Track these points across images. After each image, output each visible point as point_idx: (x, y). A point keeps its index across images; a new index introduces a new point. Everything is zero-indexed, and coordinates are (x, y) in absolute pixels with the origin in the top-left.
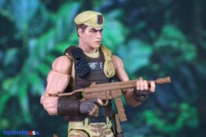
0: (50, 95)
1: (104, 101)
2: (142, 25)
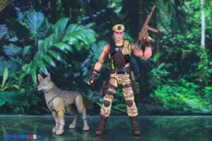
2: (107, 31)
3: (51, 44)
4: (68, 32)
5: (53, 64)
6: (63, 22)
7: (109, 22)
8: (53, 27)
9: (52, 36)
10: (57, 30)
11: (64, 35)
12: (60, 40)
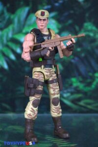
0: (26, 52)
1: (52, 48)
2: (70, 22)
3: (10, 35)
4: (28, 22)
5: (12, 57)
6: (23, 12)
7: (72, 12)
8: (12, 17)
9: (11, 27)
10: (16, 20)
11: (24, 26)
12: (20, 31)
